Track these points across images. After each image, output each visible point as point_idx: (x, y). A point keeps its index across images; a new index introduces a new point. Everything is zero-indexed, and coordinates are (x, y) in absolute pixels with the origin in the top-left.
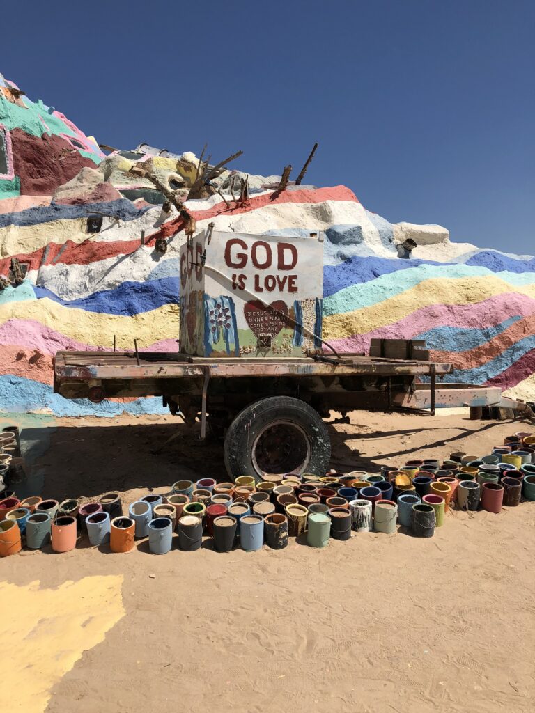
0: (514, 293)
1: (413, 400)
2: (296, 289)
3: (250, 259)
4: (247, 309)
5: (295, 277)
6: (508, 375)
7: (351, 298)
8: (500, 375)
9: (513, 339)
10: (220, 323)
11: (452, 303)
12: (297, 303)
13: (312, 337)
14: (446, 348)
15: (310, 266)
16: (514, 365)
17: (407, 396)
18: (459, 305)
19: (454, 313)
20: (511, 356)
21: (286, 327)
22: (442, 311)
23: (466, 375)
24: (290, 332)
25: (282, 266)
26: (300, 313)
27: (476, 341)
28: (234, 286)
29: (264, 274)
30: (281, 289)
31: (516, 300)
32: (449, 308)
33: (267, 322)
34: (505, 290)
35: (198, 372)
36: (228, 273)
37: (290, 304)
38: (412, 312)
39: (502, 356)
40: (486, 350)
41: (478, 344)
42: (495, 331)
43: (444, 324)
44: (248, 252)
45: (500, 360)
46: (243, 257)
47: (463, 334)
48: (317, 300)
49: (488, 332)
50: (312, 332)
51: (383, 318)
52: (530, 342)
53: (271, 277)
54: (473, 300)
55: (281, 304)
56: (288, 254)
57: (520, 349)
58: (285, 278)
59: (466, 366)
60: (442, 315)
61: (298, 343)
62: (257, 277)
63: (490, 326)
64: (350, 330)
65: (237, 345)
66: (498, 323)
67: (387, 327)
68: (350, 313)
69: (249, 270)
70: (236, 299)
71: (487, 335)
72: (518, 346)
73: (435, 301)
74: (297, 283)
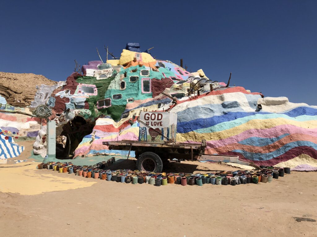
0: (288, 125)
1: (201, 158)
2: (162, 125)
3: (150, 118)
4: (149, 130)
5: (162, 122)
6: (282, 157)
7: (222, 127)
8: (279, 156)
9: (284, 143)
10: (143, 133)
11: (259, 129)
12: (162, 129)
13: (166, 138)
14: (254, 145)
15: (166, 119)
16: (285, 153)
17: (199, 156)
18: (261, 129)
19: (259, 132)
20: (285, 149)
21: (159, 135)
22: (254, 131)
23: (263, 155)
24: (160, 136)
25: (158, 119)
26: (163, 131)
27: (267, 143)
28: (146, 125)
29: (153, 121)
30: (158, 125)
31: (287, 127)
32: (258, 130)
33: (154, 133)
34: (284, 123)
35: (129, 145)
36: (145, 122)
37: (160, 129)
38: (243, 132)
39: (280, 149)
40: (272, 146)
41: (268, 144)
42: (276, 139)
43: (255, 136)
44: (150, 116)
45: (279, 151)
46: (148, 118)
47: (262, 140)
48: (168, 128)
49: (273, 139)
50: (166, 137)
51: (232, 134)
52: (294, 144)
53: (155, 122)
54: (268, 127)
55: (158, 129)
56: (160, 116)
57: (289, 147)
58: (159, 122)
59: (263, 152)
60: (254, 133)
61: (162, 139)
62: (152, 122)
63: (274, 137)
64: (220, 137)
65: (147, 139)
66: (278, 136)
67: (233, 137)
68: (220, 132)
69: (150, 121)
70: (147, 128)
71: (272, 141)
72: (288, 145)
73: (252, 128)
74: (162, 123)
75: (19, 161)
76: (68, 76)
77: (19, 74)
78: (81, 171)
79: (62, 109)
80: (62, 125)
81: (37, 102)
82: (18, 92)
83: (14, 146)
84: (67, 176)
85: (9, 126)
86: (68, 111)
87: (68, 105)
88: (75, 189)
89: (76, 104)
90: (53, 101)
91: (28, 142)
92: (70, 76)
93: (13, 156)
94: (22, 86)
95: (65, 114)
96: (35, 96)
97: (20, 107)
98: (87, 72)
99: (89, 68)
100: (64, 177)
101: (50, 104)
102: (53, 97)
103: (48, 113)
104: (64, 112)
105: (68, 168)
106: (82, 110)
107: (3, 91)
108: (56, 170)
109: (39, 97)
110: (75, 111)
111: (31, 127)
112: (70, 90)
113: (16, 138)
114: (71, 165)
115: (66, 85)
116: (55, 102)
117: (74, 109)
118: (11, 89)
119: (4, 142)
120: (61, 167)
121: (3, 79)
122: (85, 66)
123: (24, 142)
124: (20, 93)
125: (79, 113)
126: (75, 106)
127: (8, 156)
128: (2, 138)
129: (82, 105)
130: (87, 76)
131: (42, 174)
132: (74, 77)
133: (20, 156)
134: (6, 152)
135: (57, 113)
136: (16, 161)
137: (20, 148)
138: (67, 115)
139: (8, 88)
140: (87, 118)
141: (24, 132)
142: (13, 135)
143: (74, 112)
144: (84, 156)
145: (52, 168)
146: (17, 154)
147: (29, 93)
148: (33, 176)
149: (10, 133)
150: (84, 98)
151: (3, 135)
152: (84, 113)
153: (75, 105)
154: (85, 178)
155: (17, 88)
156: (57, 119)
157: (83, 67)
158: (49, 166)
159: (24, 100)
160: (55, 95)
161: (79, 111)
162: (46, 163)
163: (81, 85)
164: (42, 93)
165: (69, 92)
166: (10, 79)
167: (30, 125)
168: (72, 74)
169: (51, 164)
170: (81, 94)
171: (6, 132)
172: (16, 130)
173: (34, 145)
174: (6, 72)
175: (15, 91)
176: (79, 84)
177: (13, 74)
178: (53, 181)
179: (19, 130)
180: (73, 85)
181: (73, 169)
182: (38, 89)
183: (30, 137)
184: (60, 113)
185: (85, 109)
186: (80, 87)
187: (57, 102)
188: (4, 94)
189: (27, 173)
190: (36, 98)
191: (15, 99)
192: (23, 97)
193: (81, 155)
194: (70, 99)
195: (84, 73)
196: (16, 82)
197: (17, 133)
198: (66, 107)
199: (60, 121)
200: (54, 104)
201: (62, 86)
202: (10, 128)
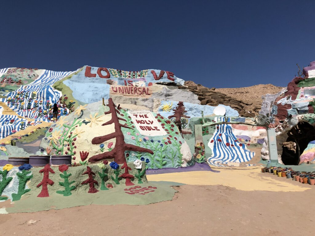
75: (249, 165)
76: (290, 82)
77: (250, 87)
78: (298, 176)
79: (285, 116)
80: (286, 132)
81: (264, 111)
82: (249, 104)
83: (246, 152)
84: (284, 180)
85: (242, 134)
86: (290, 117)
87: (290, 111)
88: (286, 191)
89: (299, 109)
90: (276, 109)
91: (259, 148)
92: (291, 82)
93: (246, 161)
94: (252, 98)
95: (288, 120)
96: (262, 106)
97: (250, 117)
98: (309, 74)
99: (311, 69)
100: (281, 181)
101: (273, 112)
102: (275, 105)
103: (267, 121)
104: (286, 118)
105: (286, 173)
106: (305, 115)
107: (236, 105)
108: (276, 174)
109: (265, 106)
110: (298, 116)
111: (260, 135)
112: (291, 96)
113: (249, 145)
114: (289, 171)
115: (287, 92)
116: (277, 109)
117: (297, 115)
118: (243, 102)
119: (239, 148)
120: (280, 171)
121: (238, 94)
122: (306, 68)
123: (255, 148)
124: (250, 104)
125: (303, 118)
126: (298, 112)
127: (242, 161)
128: (237, 145)
129: (305, 109)
130: (309, 79)
131: (263, 177)
132: (295, 82)
133: (251, 161)
134: (240, 157)
135: (280, 120)
136: (248, 164)
137: (251, 154)
138: (289, 121)
139: (240, 102)
140: (313, 123)
141: (255, 140)
142: (246, 142)
143: (297, 118)
144: (309, 163)
145: (273, 173)
146: (249, 159)
147: (259, 103)
148: (254, 178)
149: (243, 140)
150: (306, 102)
151: (238, 142)
152: (308, 118)
153: (297, 110)
154: (301, 183)
155: (248, 100)
156: (280, 126)
157: (304, 69)
158: (270, 170)
159: (254, 110)
160: (277, 103)
161: (303, 116)
162: (268, 167)
163: (303, 89)
164: (268, 102)
165: (291, 98)
166: (243, 93)
167: (259, 133)
168: (292, 80)
169: (272, 168)
170: (303, 98)
171: (240, 140)
172: (248, 138)
173: (262, 151)
174: (239, 87)
175: (246, 103)
176: (301, 88)
177: (245, 88)
178: (269, 183)
179: (250, 138)
180: (294, 90)
181: (290, 174)
182: (263, 98)
183: (259, 144)
184: (283, 120)
185: (309, 113)
186: (302, 91)
187: (279, 110)
188: (238, 107)
189: (251, 175)
190: (262, 107)
191: (246, 111)
192: (254, 108)
193: (306, 161)
194: (291, 105)
195: (306, 76)
196: (248, 95)
197: (249, 141)
198: (288, 114)
199: (283, 128)
200: (277, 112)
201: (284, 93)
202: (243, 136)
